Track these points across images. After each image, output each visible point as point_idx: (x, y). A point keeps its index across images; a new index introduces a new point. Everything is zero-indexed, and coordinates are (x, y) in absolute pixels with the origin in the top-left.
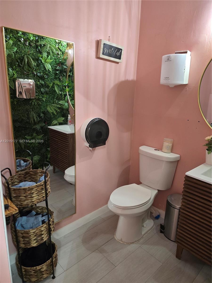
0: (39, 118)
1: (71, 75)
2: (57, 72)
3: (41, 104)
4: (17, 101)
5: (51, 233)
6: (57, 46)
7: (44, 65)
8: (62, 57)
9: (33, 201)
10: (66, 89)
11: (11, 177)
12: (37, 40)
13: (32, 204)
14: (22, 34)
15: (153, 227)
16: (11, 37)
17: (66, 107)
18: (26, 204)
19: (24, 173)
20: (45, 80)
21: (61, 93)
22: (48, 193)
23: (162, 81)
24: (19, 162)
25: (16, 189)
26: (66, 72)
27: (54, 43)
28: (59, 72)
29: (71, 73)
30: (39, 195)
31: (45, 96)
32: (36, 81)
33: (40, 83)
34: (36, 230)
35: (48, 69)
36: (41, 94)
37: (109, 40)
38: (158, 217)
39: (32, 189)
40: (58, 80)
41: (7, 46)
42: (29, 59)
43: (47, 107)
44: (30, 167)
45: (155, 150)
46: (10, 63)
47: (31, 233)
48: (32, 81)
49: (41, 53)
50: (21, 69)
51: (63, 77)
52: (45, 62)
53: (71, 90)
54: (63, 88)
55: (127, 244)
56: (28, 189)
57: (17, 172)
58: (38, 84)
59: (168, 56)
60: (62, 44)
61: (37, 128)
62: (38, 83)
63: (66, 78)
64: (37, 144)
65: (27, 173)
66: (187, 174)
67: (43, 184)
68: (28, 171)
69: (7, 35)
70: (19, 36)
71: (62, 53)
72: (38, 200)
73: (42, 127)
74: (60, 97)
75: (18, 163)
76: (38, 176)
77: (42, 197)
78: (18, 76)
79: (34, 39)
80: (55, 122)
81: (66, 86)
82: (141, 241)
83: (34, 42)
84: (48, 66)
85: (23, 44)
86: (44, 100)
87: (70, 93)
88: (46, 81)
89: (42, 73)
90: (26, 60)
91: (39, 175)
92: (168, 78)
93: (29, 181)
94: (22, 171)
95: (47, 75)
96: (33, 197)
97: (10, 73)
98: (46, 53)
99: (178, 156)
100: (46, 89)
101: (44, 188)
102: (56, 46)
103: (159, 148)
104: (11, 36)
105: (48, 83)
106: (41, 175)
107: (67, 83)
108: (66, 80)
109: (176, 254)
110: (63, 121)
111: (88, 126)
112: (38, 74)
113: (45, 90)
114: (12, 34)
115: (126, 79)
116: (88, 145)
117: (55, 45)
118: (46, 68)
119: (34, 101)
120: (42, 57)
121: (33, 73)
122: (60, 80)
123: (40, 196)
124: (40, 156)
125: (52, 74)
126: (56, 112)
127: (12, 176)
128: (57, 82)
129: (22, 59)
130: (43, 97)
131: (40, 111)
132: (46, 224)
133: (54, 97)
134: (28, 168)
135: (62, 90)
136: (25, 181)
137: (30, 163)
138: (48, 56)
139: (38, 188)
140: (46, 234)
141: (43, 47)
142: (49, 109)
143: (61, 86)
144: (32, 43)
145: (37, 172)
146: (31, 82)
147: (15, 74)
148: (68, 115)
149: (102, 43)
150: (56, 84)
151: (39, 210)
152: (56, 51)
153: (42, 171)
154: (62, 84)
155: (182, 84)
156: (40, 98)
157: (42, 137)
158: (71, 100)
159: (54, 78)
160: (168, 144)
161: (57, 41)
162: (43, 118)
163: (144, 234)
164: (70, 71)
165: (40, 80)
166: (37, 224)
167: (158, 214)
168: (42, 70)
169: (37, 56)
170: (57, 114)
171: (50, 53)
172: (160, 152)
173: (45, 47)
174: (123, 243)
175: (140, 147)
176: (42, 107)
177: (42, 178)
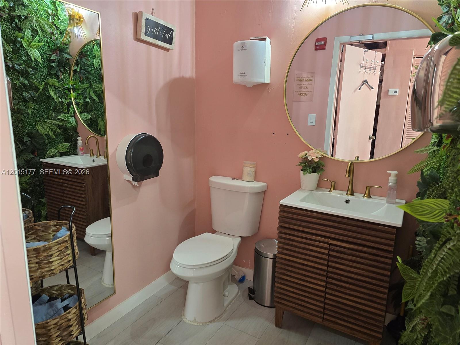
0: (22, 146)
1: (78, 70)
2: (53, 64)
3: (23, 119)
5: (84, 323)
6: (50, 21)
7: (27, 52)
8: (61, 40)
9: (52, 268)
10: (69, 95)
12: (12, 7)
15: (237, 294)
17: (72, 125)
20: (30, 78)
21: (62, 100)
22: (75, 254)
23: (236, 78)
26: (69, 65)
27: (44, 14)
28: (56, 64)
29: (79, 67)
30: (62, 258)
31: (32, 105)
32: (12, 79)
33: (21, 83)
34: (58, 319)
35: (35, 59)
36: (23, 101)
37: (153, 14)
38: (242, 280)
39: (50, 248)
40: (54, 79)
43: (35, 124)
44: (31, 221)
45: (232, 179)
47: (50, 326)
49: (20, 30)
51: (63, 73)
52: (29, 45)
53: (79, 97)
54: (64, 92)
55: (204, 324)
56: (42, 249)
58: (16, 84)
59: (241, 43)
60: (59, 17)
62: (17, 82)
63: (69, 74)
66: (283, 203)
67: (67, 239)
68: (31, 226)
71: (61, 32)
72: (61, 267)
73: (28, 162)
74: (58, 110)
76: (51, 231)
77: (66, 261)
79: (6, 5)
80: (52, 151)
81: (70, 88)
82: (225, 315)
83: (7, 10)
84: (34, 53)
86: (30, 113)
87: (78, 101)
88: (32, 78)
89: (23, 66)
92: (245, 73)
95: (33, 68)
96: (52, 262)
98: (29, 30)
99: (264, 184)
100: (33, 93)
101: (70, 246)
102: (48, 19)
103: (239, 177)
105: (35, 82)
107: (71, 83)
108: (70, 79)
109: (275, 322)
110: (67, 149)
111: (130, 146)
112: (17, 66)
113: (31, 94)
116: (130, 177)
117: (46, 19)
118: (31, 56)
120: (23, 38)
121: (6, 65)
122: (58, 78)
123: (64, 260)
125: (43, 67)
126: (54, 134)
128: (53, 81)
130: (27, 107)
131: (23, 132)
133: (48, 108)
135: (64, 94)
138: (33, 36)
139: (59, 246)
140: (76, 325)
141: (24, 20)
142: (39, 128)
143: (60, 88)
144: (2, 13)
148: (78, 138)
149: (144, 17)
150: (51, 84)
151: (54, 292)
152: (49, 28)
154: (61, 86)
155: (263, 82)
156: (21, 110)
157: (28, 179)
158: (80, 113)
159: (47, 74)
160: (249, 169)
161: (50, 11)
162: (29, 145)
163: (228, 306)
164: (77, 64)
165: (21, 77)
166: (55, 314)
167: (243, 275)
168: (23, 60)
169: (12, 35)
170: (56, 136)
171: (37, 31)
172: (240, 181)
173: (27, 20)
174: (198, 324)
175: (210, 178)
176: (25, 125)
177: (61, 233)
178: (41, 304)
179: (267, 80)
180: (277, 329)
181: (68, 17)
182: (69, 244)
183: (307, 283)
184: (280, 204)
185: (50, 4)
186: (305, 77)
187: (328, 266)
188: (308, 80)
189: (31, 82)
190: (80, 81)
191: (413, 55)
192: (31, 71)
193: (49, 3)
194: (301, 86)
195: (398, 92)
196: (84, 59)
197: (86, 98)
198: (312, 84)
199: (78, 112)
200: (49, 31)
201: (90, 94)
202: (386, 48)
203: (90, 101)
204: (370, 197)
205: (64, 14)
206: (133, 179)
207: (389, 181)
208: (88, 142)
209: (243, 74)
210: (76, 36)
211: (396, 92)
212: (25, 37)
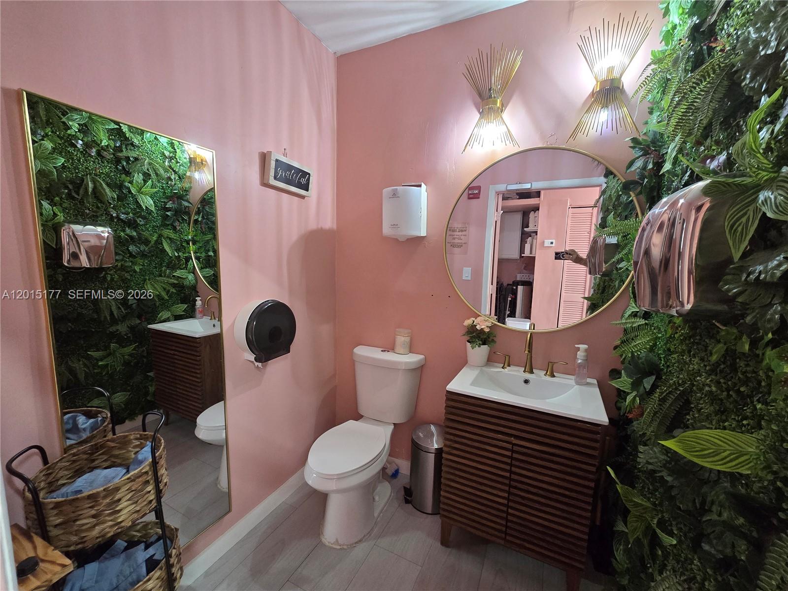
0: (125, 310)
1: (200, 219)
2: (169, 213)
3: (129, 277)
4: (63, 274)
6: (167, 164)
7: (136, 199)
8: (180, 185)
10: (188, 248)
11: (45, 469)
12: (118, 147)
13: (116, 529)
14: (79, 131)
15: (390, 496)
16: (47, 135)
17: (190, 282)
18: (97, 536)
19: (87, 449)
20: (139, 229)
21: (178, 254)
22: (161, 488)
23: (387, 230)
24: (71, 422)
25: (65, 501)
26: (189, 214)
27: (159, 156)
28: (172, 213)
29: (201, 216)
31: (140, 261)
32: (116, 231)
33: (127, 235)
35: (146, 207)
36: (129, 256)
37: (285, 155)
38: (396, 474)
39: (117, 489)
40: (170, 230)
41: (37, 151)
42: (98, 184)
43: (144, 284)
44: (105, 430)
45: (382, 351)
46: (45, 189)
48: (107, 229)
49: (128, 173)
50: (75, 205)
51: (181, 223)
52: (139, 191)
53: (200, 250)
54: (182, 245)
55: (349, 546)
56: (102, 495)
57: (66, 450)
58: (121, 236)
59: (393, 189)
60: (178, 160)
61: (121, 331)
62: (122, 234)
63: (189, 224)
64: (121, 367)
65: (97, 449)
66: (450, 389)
67: (147, 468)
68: (101, 442)
69: (35, 128)
70: (70, 135)
71: (179, 177)
72: (134, 515)
73: (132, 329)
74: (174, 264)
75: (67, 423)
76: (130, 449)
77: (145, 503)
78: (68, 218)
79: (111, 144)
80: (165, 314)
81: (190, 240)
82: (375, 531)
83: (112, 150)
84: (146, 201)
85: (82, 152)
86: (138, 271)
87: (198, 254)
88: (142, 229)
89: (131, 215)
90: (91, 185)
91: (134, 444)
92: (397, 225)
93: (103, 466)
94: (80, 443)
95: (144, 218)
96: (120, 511)
97: (44, 212)
98: (140, 174)
99: (422, 357)
100: (143, 247)
102: (164, 162)
103: (390, 348)
104: (48, 132)
105: (146, 234)
106: (139, 444)
107: (190, 234)
108: (189, 229)
109: (440, 538)
110: (183, 311)
111: (253, 317)
112: (122, 215)
113: (139, 248)
114: (51, 128)
115: (320, 227)
116: (252, 357)
117: (162, 161)
118: (142, 204)
119: (112, 272)
120: (131, 182)
121: (108, 214)
122: (174, 228)
123: (140, 504)
124: (129, 393)
125: (157, 216)
126: (167, 294)
127: (48, 463)
128: (168, 232)
129: (79, 184)
130: (134, 263)
132: (161, 569)
133: (161, 264)
134: (102, 432)
135: (181, 247)
136: (92, 469)
137: (106, 418)
138: (145, 181)
139: (133, 483)
141: (133, 162)
142: (149, 287)
143: (176, 240)
144: (105, 153)
145: (126, 439)
146: (102, 232)
147: (59, 214)
148: (196, 298)
149: (273, 158)
150: (165, 236)
151: (135, 533)
152: (165, 172)
153: (141, 435)
154: (179, 238)
155: (419, 235)
156: (126, 266)
157: (132, 350)
158: (201, 269)
159: (162, 225)
160: (403, 339)
161: (167, 154)
162: (135, 308)
163: (379, 516)
164: (198, 213)
165: (127, 229)
166: (132, 572)
167: (396, 469)
168: (131, 208)
169: (118, 180)
170: (170, 297)
171: (150, 175)
172: (391, 353)
173: (138, 162)
174: (341, 547)
175: (355, 349)
176: (131, 285)
177: (143, 454)
178: (113, 556)
179: (423, 233)
180: (443, 547)
181: (188, 160)
182: (150, 477)
183: (483, 494)
184: (447, 391)
185: (167, 145)
186: (458, 228)
187: (511, 472)
188: (462, 231)
189: (141, 233)
190: (201, 232)
191: (568, 205)
192: (140, 221)
193: (165, 144)
194: (454, 237)
195: (554, 243)
196: (207, 207)
197: (209, 251)
198: (466, 235)
199: (198, 267)
200: (165, 175)
201: (213, 246)
202: (539, 197)
203: (213, 255)
204: (553, 376)
205: (184, 157)
206: (256, 359)
207: (578, 357)
208: (207, 304)
209: (394, 226)
210: (197, 182)
211: (552, 243)
212: (134, 181)
